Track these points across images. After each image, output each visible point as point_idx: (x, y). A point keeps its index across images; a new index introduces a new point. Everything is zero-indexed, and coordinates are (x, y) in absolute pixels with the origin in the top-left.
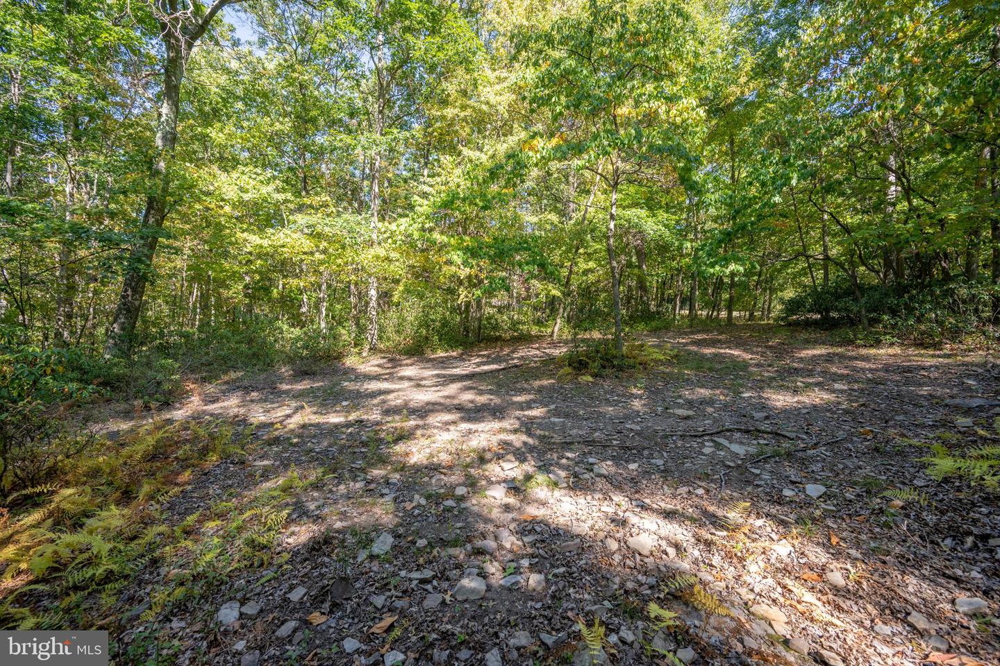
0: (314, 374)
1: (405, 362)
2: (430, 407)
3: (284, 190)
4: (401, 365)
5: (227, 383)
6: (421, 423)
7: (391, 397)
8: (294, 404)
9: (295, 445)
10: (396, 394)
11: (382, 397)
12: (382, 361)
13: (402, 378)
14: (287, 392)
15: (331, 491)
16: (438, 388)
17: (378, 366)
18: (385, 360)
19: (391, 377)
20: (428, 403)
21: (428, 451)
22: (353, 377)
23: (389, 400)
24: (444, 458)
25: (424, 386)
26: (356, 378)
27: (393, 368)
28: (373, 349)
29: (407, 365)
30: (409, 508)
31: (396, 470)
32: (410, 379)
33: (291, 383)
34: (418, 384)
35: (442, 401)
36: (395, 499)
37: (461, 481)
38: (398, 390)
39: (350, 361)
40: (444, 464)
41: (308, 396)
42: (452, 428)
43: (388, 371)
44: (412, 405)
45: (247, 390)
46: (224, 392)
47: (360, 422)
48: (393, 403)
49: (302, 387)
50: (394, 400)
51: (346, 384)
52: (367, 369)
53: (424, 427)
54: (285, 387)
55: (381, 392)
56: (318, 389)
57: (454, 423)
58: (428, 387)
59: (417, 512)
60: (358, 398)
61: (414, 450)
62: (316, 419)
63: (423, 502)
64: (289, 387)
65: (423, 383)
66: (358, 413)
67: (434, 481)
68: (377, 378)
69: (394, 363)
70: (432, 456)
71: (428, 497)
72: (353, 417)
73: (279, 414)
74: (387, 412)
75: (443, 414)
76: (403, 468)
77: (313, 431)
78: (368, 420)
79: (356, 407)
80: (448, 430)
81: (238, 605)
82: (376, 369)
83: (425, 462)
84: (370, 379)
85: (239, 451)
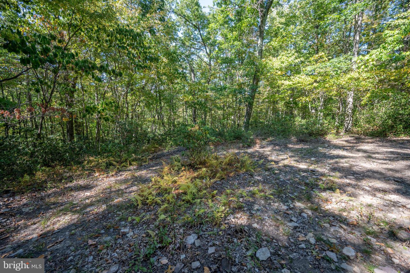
0: (307, 142)
1: (367, 141)
2: (370, 174)
3: (299, 57)
4: (363, 142)
5: (268, 141)
6: (353, 182)
7: (342, 160)
8: (290, 154)
9: (275, 174)
10: (349, 159)
11: (337, 160)
12: (350, 138)
13: (359, 151)
14: (290, 148)
15: (270, 204)
16: (385, 162)
17: (346, 141)
18: (352, 138)
19: (351, 149)
20: (369, 171)
21: (343, 205)
22: (326, 145)
23: (340, 162)
24: (354, 216)
25: (375, 158)
26: (329, 146)
27: (356, 143)
28: (347, 131)
29: (368, 143)
30: (300, 239)
31: (311, 209)
32: (365, 151)
33: (294, 144)
34: (369, 156)
35: (384, 171)
36: (295, 228)
37: (356, 242)
38: (352, 157)
39: (330, 137)
40: (351, 220)
41: (298, 152)
42: (379, 195)
43: (351, 145)
44: (355, 169)
45: (275, 145)
46: (267, 144)
47: (313, 171)
48: (342, 165)
49: (299, 147)
50: (344, 163)
51: (320, 148)
52: (338, 142)
53: (354, 186)
54: (290, 146)
55: (339, 157)
56: (305, 149)
57: (384, 191)
58: (379, 159)
59: (303, 246)
60: (321, 158)
61: (334, 200)
62: (293, 163)
63: (313, 241)
64: (292, 146)
65: (374, 156)
66: (316, 166)
67: (332, 229)
68: (342, 148)
69: (359, 140)
70: (344, 210)
71: (319, 240)
72: (312, 167)
73: (280, 158)
74: (334, 170)
75: (378, 182)
76: (317, 209)
77: (288, 169)
78: (318, 171)
79: (317, 162)
80: (374, 195)
81: (196, 237)
82: (344, 143)
83: (337, 212)
84: (336, 148)
85: (252, 170)
